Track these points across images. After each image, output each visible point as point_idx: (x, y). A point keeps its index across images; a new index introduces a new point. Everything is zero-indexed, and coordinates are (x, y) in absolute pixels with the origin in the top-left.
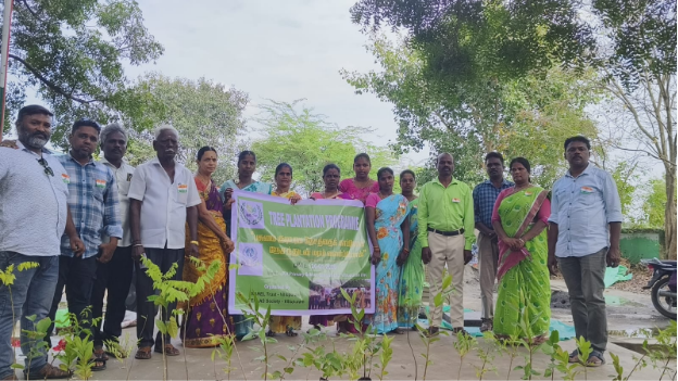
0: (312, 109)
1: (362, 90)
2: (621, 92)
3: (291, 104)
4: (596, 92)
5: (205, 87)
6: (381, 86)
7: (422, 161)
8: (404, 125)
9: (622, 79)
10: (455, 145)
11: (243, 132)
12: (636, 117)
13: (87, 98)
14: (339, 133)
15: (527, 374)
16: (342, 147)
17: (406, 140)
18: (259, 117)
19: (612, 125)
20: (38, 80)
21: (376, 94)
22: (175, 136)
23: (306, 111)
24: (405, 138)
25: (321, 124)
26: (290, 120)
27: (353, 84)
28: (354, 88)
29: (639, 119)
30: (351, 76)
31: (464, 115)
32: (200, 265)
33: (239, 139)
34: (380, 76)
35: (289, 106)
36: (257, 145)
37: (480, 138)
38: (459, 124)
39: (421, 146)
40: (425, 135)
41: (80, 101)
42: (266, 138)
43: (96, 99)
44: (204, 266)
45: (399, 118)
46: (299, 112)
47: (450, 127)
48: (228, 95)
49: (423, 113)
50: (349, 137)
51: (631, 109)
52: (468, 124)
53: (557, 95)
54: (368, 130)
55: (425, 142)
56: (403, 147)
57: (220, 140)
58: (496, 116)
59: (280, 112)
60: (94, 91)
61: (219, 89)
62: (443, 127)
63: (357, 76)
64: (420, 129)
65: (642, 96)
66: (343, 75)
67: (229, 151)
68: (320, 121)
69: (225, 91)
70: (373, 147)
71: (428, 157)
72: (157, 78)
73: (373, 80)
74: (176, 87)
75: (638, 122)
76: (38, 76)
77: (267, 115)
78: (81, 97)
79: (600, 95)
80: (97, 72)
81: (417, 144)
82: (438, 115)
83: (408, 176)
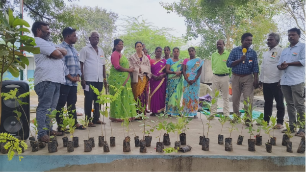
0: (146, 20)
1: (170, 11)
2: (290, 10)
3: (137, 17)
4: (278, 10)
5: (98, 11)
6: (179, 9)
7: (197, 44)
8: (189, 27)
9: (292, 5)
10: (212, 36)
11: (115, 31)
12: (296, 21)
13: (50, 17)
14: (159, 31)
15: (250, 130)
16: (161, 37)
17: (190, 34)
18: (122, 25)
19: (285, 25)
20: (28, 9)
21: (176, 13)
22: (98, 35)
23: (143, 21)
24: (190, 33)
25: (150, 27)
26: (137, 25)
27: (166, 8)
28: (166, 11)
29: (298, 22)
30: (165, 5)
31: (216, 22)
32: (115, 88)
33: (114, 34)
34: (178, 4)
35: (135, 19)
36: (122, 37)
37: (224, 33)
38: (214, 26)
39: (196, 36)
40: (199, 31)
41: (47, 18)
42: (126, 34)
43: (54, 18)
44: (116, 89)
45: (187, 24)
46: (141, 22)
47: (210, 28)
48: (109, 14)
49: (198, 21)
50: (163, 33)
51: (295, 18)
52: (218, 26)
53: (260, 12)
54: (171, 29)
55: (199, 35)
56: (189, 38)
57: (105, 35)
58: (232, 22)
59: (132, 22)
60: (52, 14)
61: (105, 11)
62: (207, 28)
63: (168, 5)
64: (197, 29)
65: (300, 12)
66: (161, 4)
67: (110, 40)
68: (151, 25)
69: (107, 12)
70: (175, 37)
71: (200, 41)
72: (76, 6)
73: (175, 6)
74: (85, 11)
75: (297, 24)
76: (28, 7)
77: (126, 23)
78: (47, 17)
79: (281, 11)
80: (53, 5)
81: (195, 36)
82: (205, 22)
83: (176, 50)
